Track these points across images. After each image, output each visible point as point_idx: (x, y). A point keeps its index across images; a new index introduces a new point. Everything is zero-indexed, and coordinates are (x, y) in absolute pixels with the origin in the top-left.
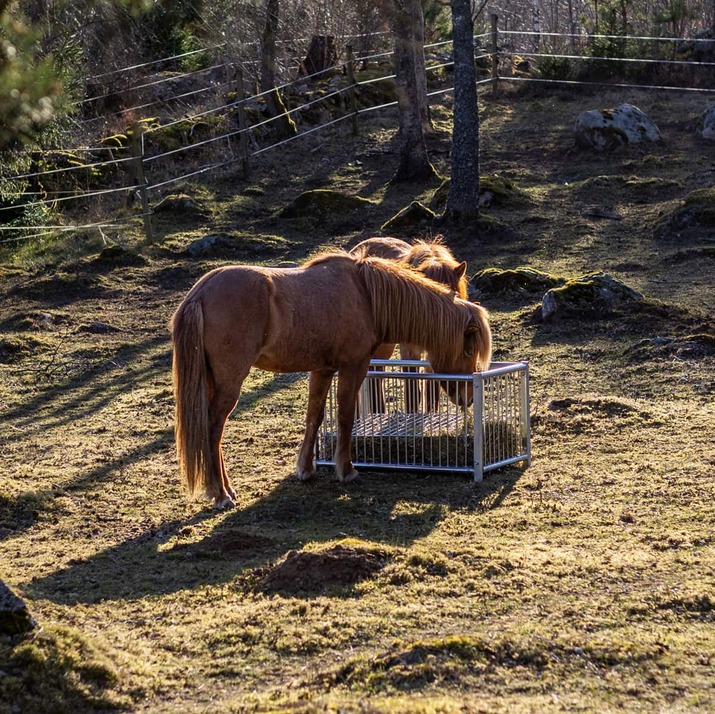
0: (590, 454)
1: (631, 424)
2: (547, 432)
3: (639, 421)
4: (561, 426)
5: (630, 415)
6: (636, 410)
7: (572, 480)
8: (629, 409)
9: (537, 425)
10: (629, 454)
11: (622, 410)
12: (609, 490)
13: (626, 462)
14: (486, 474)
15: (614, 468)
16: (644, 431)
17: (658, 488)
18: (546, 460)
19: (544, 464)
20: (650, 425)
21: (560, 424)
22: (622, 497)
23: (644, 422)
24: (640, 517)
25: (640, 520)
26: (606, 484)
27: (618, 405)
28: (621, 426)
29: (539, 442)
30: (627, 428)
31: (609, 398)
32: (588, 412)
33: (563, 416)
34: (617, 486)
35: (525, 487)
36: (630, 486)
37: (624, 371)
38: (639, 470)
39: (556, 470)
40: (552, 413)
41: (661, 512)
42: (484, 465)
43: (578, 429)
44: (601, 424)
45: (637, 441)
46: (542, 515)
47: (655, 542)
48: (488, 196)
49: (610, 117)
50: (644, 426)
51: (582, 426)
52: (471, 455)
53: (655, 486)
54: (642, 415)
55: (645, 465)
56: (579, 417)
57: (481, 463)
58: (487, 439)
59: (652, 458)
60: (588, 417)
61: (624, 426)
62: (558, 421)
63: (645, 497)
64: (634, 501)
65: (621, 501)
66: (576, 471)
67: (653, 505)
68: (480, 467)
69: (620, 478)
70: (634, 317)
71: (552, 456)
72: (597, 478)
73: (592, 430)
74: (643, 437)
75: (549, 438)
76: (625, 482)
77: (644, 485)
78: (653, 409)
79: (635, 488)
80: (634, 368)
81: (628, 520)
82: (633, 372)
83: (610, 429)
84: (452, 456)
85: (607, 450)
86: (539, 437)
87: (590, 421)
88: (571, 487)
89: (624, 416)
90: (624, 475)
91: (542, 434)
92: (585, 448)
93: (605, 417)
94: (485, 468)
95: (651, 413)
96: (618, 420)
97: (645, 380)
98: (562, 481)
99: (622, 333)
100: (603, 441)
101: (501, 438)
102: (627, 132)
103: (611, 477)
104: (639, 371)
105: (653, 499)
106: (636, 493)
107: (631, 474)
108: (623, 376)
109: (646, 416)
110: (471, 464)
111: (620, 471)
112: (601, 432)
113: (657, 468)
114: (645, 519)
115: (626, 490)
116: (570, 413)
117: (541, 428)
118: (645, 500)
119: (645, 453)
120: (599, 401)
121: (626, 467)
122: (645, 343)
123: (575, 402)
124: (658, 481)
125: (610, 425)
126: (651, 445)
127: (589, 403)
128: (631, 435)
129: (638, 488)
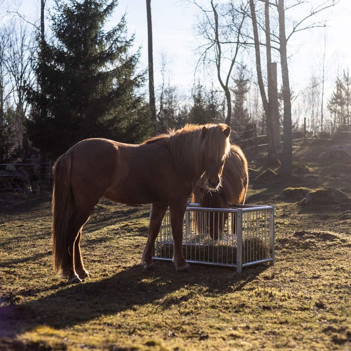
0: (310, 260)
1: (335, 245)
2: (290, 247)
3: (340, 243)
4: (298, 245)
5: (335, 240)
6: (339, 238)
7: (294, 275)
8: (335, 237)
9: (285, 244)
10: (332, 260)
11: (332, 238)
12: (314, 282)
13: (329, 265)
14: (244, 268)
15: (322, 268)
16: (342, 249)
17: (346, 282)
18: (284, 262)
19: (282, 264)
20: (346, 246)
21: (297, 243)
22: (322, 287)
23: (343, 244)
24: (330, 304)
25: (329, 306)
26: (314, 278)
27: (330, 235)
28: (330, 246)
29: (284, 252)
30: (333, 247)
31: (325, 232)
32: (314, 238)
33: (300, 239)
34: (321, 280)
35: (264, 278)
36: (329, 280)
37: (337, 223)
38: (336, 270)
39: (287, 268)
40: (294, 238)
41: (346, 301)
42: (243, 263)
43: (306, 246)
44: (319, 244)
45: (337, 254)
46: (260, 299)
47: (334, 334)
48: (296, 169)
49: (342, 148)
50: (342, 246)
51: (308, 245)
52: (235, 257)
53: (344, 280)
54: (342, 240)
55: (340, 267)
56: (308, 240)
57: (241, 262)
58: (246, 249)
59: (345, 263)
60: (313, 240)
61: (331, 246)
62: (296, 242)
63: (337, 288)
64: (328, 291)
65: (320, 290)
66: (299, 269)
67: (341, 295)
68: (240, 264)
69: (323, 274)
70: (344, 204)
71: (288, 260)
72: (310, 274)
73: (314, 247)
74: (342, 251)
75: (290, 251)
76: (326, 277)
77: (337, 279)
78: (348, 238)
79: (331, 282)
80: (342, 222)
81: (320, 306)
82: (341, 223)
83: (324, 247)
84: (225, 257)
85: (320, 258)
86: (285, 250)
87: (313, 242)
88: (292, 279)
89: (332, 241)
90: (327, 273)
91: (287, 248)
92: (308, 256)
93: (322, 241)
94: (243, 265)
95: (347, 240)
96: (328, 243)
97: (346, 227)
98: (288, 275)
99: (339, 210)
100: (319, 253)
101: (255, 248)
102: (348, 153)
103: (318, 273)
104: (344, 223)
105: (342, 290)
106: (332, 284)
107: (331, 272)
108: (336, 225)
109: (344, 241)
110: (235, 262)
111: (324, 270)
112: (318, 248)
113: (347, 269)
114: (333, 306)
115: (325, 282)
116: (303, 238)
117: (287, 245)
118: (337, 290)
119: (342, 260)
120: (320, 233)
121: (328, 268)
122: (348, 212)
123: (307, 233)
124: (347, 278)
125: (324, 245)
126: (345, 256)
127: (314, 234)
128: (335, 250)
129: (333, 282)
